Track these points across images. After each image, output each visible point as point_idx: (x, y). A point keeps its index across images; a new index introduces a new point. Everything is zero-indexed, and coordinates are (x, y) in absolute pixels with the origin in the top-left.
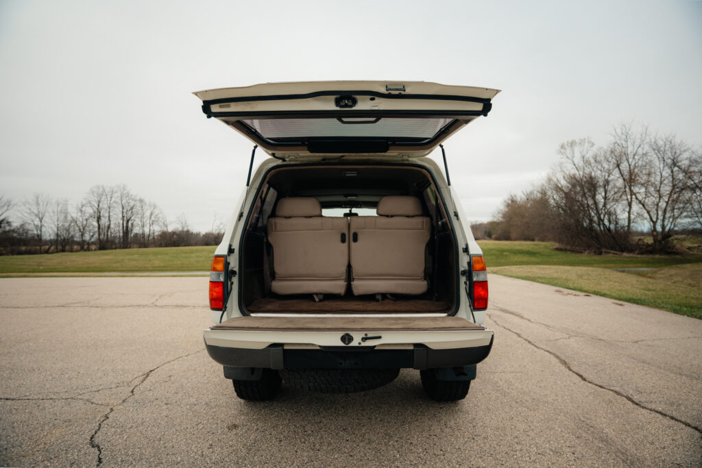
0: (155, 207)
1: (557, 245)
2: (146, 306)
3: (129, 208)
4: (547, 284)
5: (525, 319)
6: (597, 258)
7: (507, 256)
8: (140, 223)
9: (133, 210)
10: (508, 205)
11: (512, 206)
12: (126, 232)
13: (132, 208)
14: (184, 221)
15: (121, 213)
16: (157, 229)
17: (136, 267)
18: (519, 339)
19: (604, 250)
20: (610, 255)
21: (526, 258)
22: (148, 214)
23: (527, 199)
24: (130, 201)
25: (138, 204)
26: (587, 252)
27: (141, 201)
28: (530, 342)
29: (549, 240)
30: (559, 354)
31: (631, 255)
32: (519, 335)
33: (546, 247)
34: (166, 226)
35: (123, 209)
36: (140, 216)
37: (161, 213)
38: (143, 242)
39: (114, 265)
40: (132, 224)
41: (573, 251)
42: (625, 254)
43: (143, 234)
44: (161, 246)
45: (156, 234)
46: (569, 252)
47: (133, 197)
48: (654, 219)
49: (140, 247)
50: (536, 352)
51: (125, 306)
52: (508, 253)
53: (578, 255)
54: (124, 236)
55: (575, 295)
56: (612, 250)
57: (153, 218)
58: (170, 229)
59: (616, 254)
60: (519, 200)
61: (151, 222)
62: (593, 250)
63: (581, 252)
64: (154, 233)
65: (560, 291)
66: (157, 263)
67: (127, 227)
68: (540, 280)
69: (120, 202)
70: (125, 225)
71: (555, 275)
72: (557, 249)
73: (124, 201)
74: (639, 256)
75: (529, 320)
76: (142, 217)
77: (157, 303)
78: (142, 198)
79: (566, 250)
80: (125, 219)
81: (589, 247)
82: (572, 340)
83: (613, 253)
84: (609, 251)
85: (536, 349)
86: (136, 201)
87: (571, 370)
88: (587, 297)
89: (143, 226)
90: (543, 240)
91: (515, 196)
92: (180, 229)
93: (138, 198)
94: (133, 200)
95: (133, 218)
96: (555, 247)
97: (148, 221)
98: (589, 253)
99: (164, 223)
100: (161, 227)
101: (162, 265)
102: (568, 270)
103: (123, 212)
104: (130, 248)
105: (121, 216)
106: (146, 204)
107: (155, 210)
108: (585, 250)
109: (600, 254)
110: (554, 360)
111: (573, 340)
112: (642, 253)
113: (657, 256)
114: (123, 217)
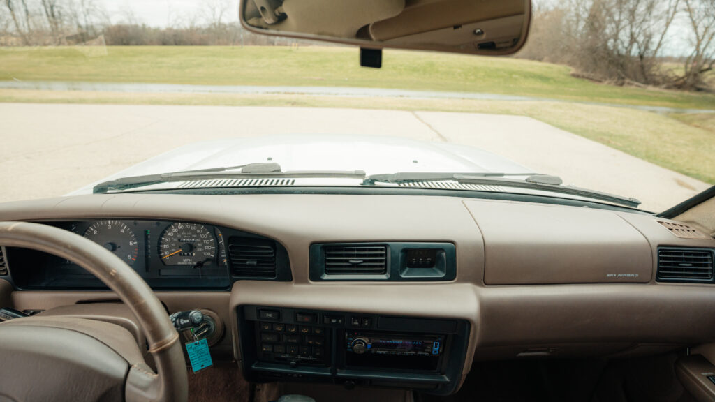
1: (573, 70)
6: (618, 90)
7: (516, 79)
14: (129, 11)
19: (627, 80)
20: (633, 87)
21: (538, 85)
26: (607, 82)
29: (562, 62)
31: (657, 89)
33: (559, 71)
41: (591, 79)
42: (651, 88)
46: (586, 80)
52: (517, 76)
53: (596, 84)
56: (637, 81)
59: (639, 86)
62: (615, 80)
63: (600, 81)
72: (573, 75)
74: (666, 91)
79: (583, 77)
81: (611, 76)
83: (636, 86)
84: (632, 82)
90: (553, 61)
96: (571, 72)
98: (609, 83)
99: (103, 14)
108: (606, 79)
109: (622, 85)
112: (668, 88)
113: (686, 93)
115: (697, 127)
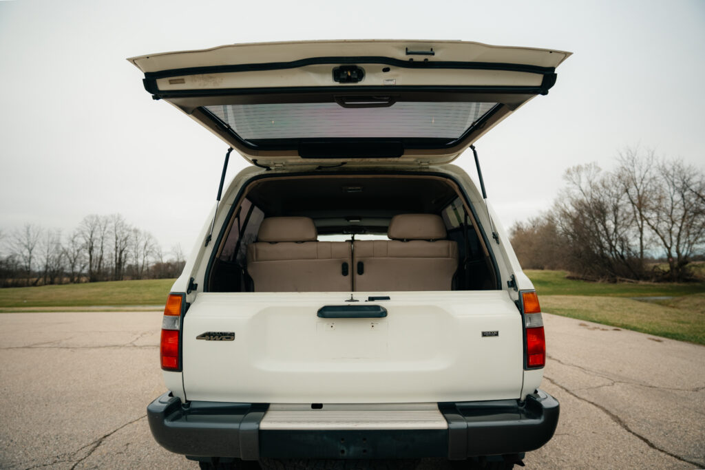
0: (150, 237)
1: (568, 274)
2: (124, 346)
3: (123, 238)
4: (567, 316)
5: (554, 359)
6: (612, 286)
8: (133, 254)
9: (127, 241)
10: (514, 233)
11: (518, 233)
12: (120, 263)
13: (126, 239)
14: (179, 252)
15: (114, 243)
16: (151, 260)
17: (126, 300)
18: (554, 386)
19: (618, 278)
20: (626, 283)
22: (142, 244)
23: (534, 227)
24: (125, 231)
25: (133, 235)
26: (600, 281)
27: (136, 231)
28: (567, 391)
29: (559, 268)
30: (607, 408)
31: (648, 283)
32: (552, 381)
33: (557, 276)
34: (161, 257)
35: (117, 239)
36: (134, 247)
37: (157, 244)
38: (136, 274)
39: (103, 299)
40: (126, 255)
41: (586, 280)
42: (641, 282)
43: (137, 265)
44: (154, 277)
45: (150, 265)
46: (582, 281)
47: (127, 227)
48: (669, 246)
49: (133, 279)
50: (578, 404)
51: (100, 347)
53: (591, 284)
54: (116, 267)
55: (603, 330)
56: (627, 277)
57: (147, 249)
58: (165, 260)
59: (632, 282)
60: (525, 227)
61: (145, 252)
62: (607, 279)
63: (595, 281)
64: (148, 264)
65: (585, 325)
66: (148, 296)
67: (120, 259)
68: (559, 313)
69: (113, 232)
70: (118, 256)
71: (574, 307)
72: (569, 278)
73: (118, 231)
74: (656, 284)
75: (559, 361)
76: (137, 247)
77: (136, 343)
78: (137, 228)
79: (578, 279)
80: (119, 249)
81: (603, 275)
82: (617, 387)
83: (628, 281)
84: (623, 279)
85: (578, 401)
86: (130, 231)
87: (629, 431)
88: (617, 332)
89: (137, 257)
90: (552, 268)
91: (521, 223)
92: (176, 260)
93: (133, 228)
94: (128, 230)
95: (126, 249)
96: (566, 276)
97: (142, 252)
98: (603, 282)
99: (158, 254)
100: (155, 258)
101: (153, 298)
102: (587, 301)
103: (116, 243)
104: (122, 280)
105: (114, 247)
106: (140, 233)
107: (150, 240)
108: (599, 279)
109: (615, 282)
110: (605, 417)
111: (619, 387)
112: (658, 281)
113: (675, 284)
114: (117, 248)
115: (674, 307)
